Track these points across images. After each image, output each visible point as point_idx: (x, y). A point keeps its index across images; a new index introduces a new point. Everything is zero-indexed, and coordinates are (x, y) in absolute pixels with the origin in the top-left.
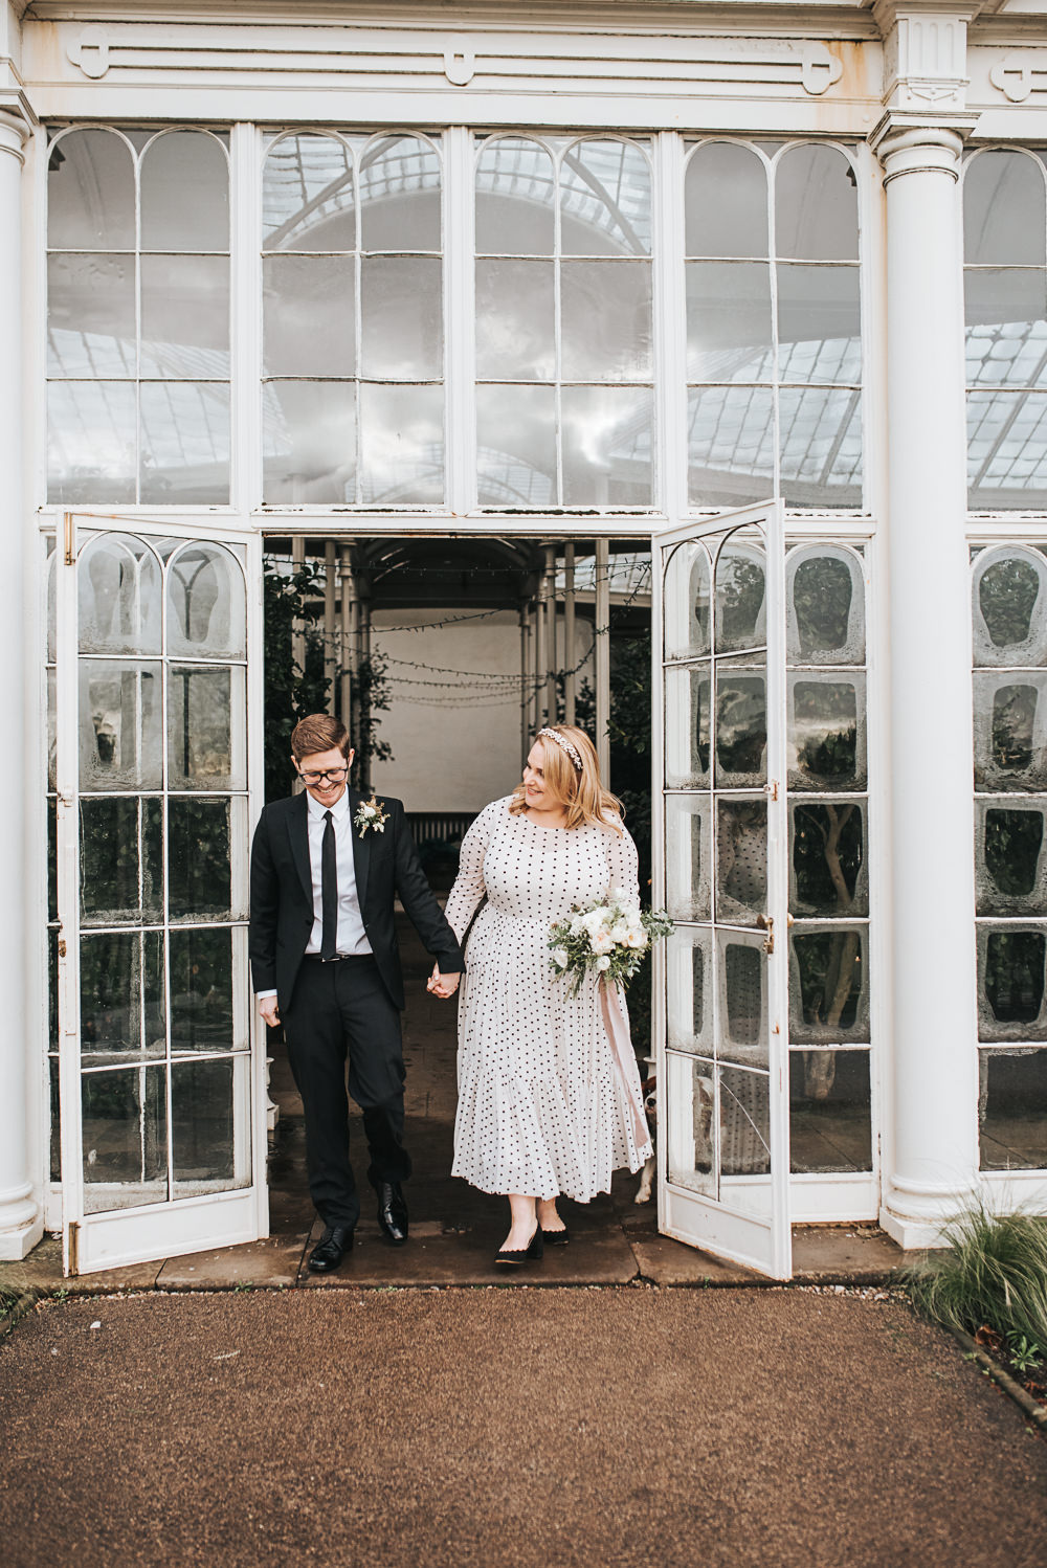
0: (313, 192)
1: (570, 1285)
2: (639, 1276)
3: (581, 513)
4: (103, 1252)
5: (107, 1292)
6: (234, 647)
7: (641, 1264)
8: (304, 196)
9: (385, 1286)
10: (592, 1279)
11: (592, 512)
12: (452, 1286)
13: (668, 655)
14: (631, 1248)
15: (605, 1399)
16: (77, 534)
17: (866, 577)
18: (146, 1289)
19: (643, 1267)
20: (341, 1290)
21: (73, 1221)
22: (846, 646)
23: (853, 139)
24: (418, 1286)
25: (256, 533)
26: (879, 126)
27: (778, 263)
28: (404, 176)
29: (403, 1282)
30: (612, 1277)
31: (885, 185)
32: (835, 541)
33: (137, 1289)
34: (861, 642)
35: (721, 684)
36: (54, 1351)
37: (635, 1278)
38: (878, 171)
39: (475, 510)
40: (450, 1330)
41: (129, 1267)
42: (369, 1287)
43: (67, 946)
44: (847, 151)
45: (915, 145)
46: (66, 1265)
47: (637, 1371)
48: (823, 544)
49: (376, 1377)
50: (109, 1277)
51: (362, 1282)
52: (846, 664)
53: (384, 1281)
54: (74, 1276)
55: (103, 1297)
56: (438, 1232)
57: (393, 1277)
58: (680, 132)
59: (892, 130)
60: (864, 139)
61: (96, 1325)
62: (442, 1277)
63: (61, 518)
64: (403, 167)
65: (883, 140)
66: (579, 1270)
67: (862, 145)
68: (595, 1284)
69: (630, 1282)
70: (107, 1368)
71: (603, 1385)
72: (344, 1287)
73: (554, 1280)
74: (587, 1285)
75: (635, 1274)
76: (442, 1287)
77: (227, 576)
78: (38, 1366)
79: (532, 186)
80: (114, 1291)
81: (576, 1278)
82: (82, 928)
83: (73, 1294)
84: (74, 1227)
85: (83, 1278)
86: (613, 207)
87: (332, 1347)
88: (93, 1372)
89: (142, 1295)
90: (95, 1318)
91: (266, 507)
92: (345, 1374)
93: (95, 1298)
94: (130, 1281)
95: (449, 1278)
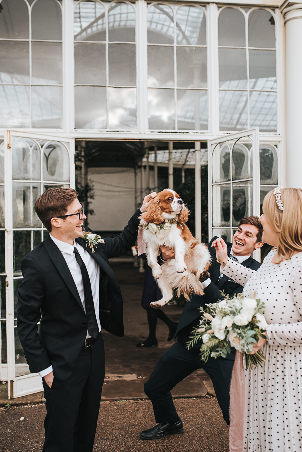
0: (85, 25)
1: (185, 398)
2: (208, 394)
3: (183, 133)
4: (22, 390)
5: (24, 405)
6: (65, 178)
7: (208, 389)
8: (81, 27)
9: (122, 400)
10: (192, 395)
11: (187, 133)
12: (145, 399)
13: (214, 181)
14: (203, 383)
15: (210, 445)
16: (12, 138)
17: (278, 155)
18: (38, 403)
19: (209, 391)
20: (107, 402)
21: (11, 379)
22: (272, 178)
23: (274, 8)
24: (133, 399)
25: (73, 138)
26: (284, 3)
27: (249, 49)
28: (114, 21)
29: (128, 398)
30: (199, 394)
31: (285, 23)
32: (268, 143)
33: (35, 403)
34: (277, 177)
35: (235, 191)
36: (9, 430)
37: (207, 395)
38: (283, 19)
39: (148, 131)
40: (148, 417)
41: (31, 395)
42: (116, 400)
43: (9, 283)
44: (272, 12)
45: (297, 9)
46: (9, 395)
47: (218, 433)
48: (264, 144)
49: (127, 438)
50: (25, 399)
51: (114, 398)
52: (272, 184)
53: (121, 398)
54: (12, 399)
55: (23, 407)
56: (136, 378)
57: (124, 396)
58: (217, 3)
59: (289, 4)
60: (277, 7)
61: (22, 418)
62: (141, 396)
63: (6, 132)
64: (114, 18)
65: (285, 7)
66: (187, 392)
67: (277, 10)
68: (194, 397)
69: (205, 396)
70: (29, 437)
71: (208, 439)
72: (108, 400)
73: (180, 396)
74: (191, 397)
75: (207, 393)
76: (141, 399)
77: (62, 154)
78: (3, 436)
79: (157, 26)
80: (26, 404)
81: (187, 395)
82: (14, 276)
83: (12, 405)
84: (12, 382)
85: (16, 400)
86: (183, 33)
87: (108, 426)
88: (24, 439)
89: (37, 405)
90: (22, 416)
91: (76, 130)
92: (115, 437)
93: (20, 407)
94: (32, 400)
95: (144, 396)
